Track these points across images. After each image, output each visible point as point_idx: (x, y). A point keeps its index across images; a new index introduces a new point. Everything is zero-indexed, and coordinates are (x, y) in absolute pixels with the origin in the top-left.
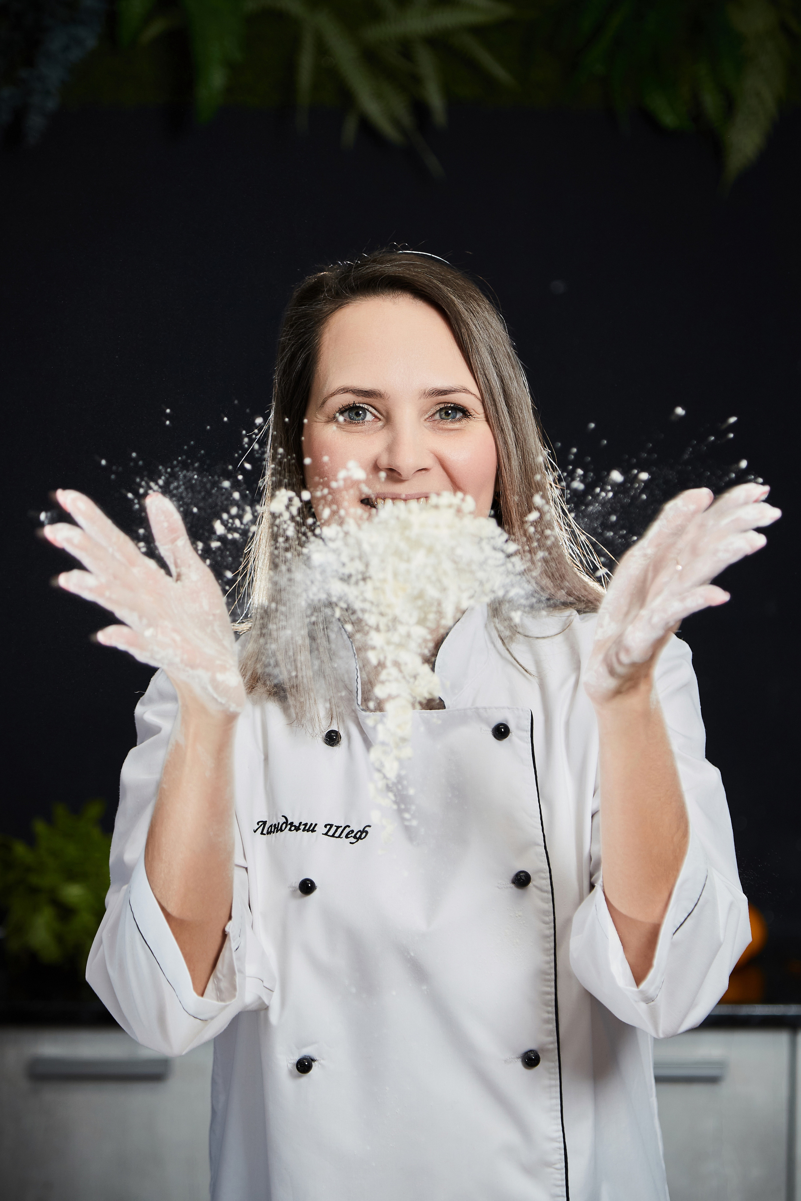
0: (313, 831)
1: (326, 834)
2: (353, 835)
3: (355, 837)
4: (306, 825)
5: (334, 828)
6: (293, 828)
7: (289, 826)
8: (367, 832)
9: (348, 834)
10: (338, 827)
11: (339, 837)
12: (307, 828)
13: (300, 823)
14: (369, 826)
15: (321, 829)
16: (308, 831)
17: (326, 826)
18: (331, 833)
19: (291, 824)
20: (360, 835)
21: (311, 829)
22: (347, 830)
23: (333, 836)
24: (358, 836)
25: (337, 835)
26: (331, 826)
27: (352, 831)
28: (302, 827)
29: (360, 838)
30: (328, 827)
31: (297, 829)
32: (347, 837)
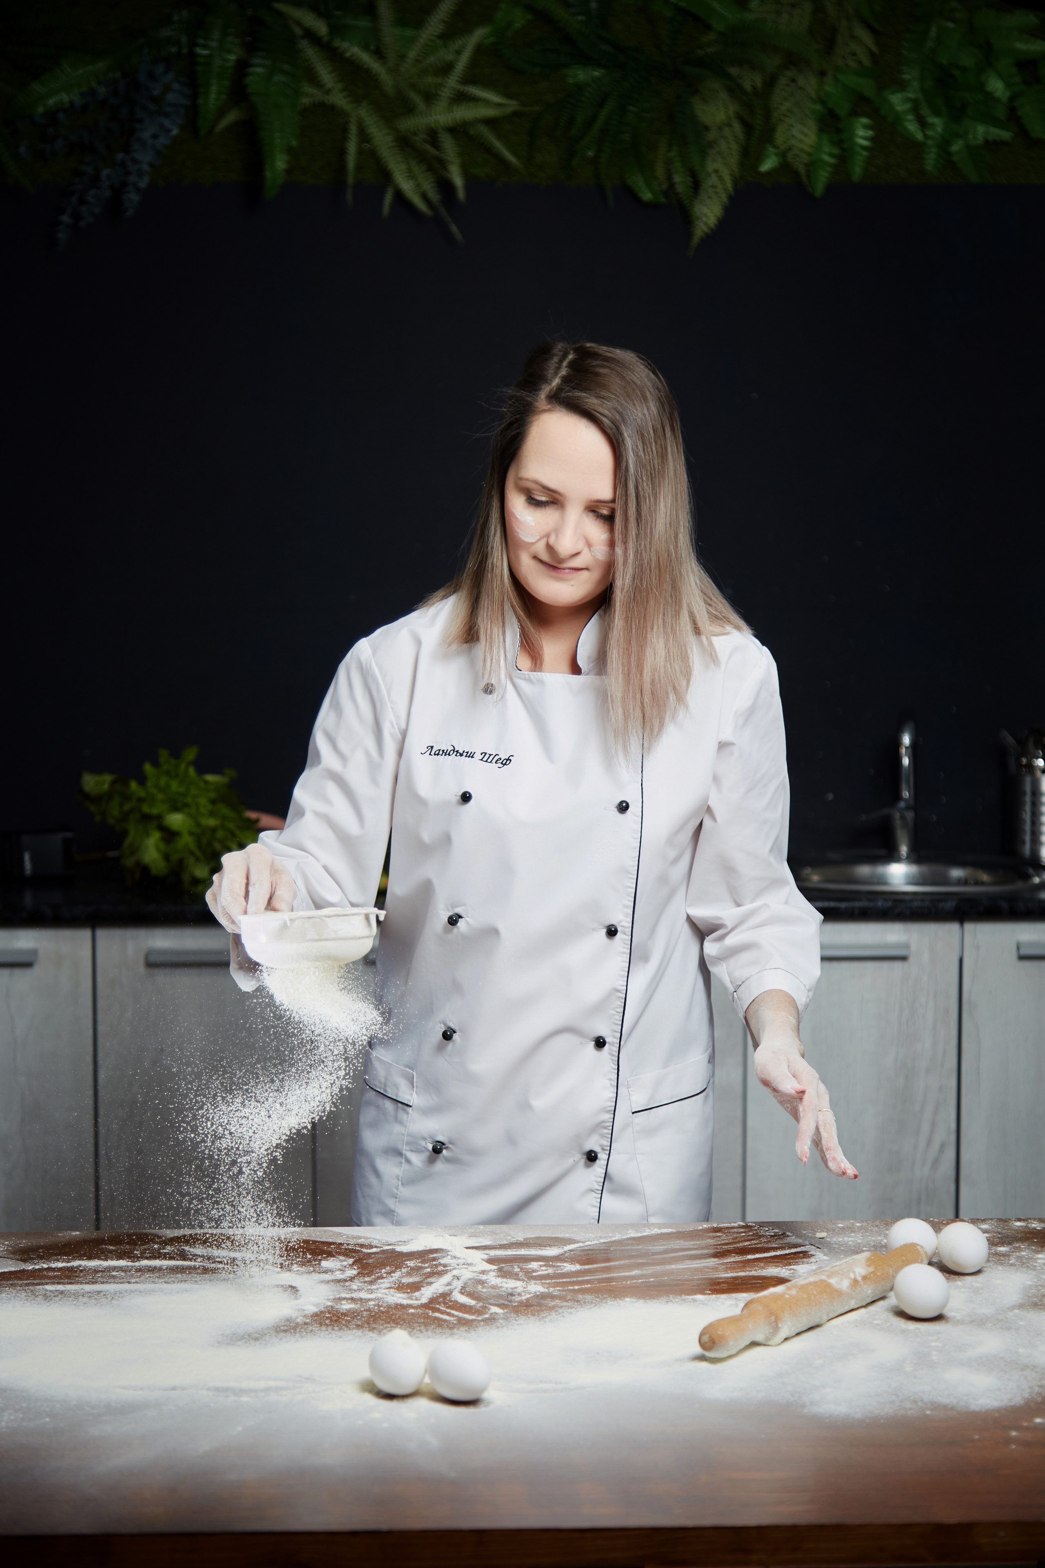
0: (472, 757)
1: (482, 760)
2: (501, 761)
3: (502, 763)
4: (467, 753)
5: (487, 756)
6: (458, 754)
7: (455, 753)
8: (510, 760)
9: (497, 760)
10: (490, 755)
11: (491, 762)
12: (468, 755)
13: (464, 751)
14: (513, 756)
15: (478, 756)
16: (469, 757)
17: (482, 754)
18: (485, 759)
19: (457, 751)
20: (506, 763)
21: (471, 755)
22: (497, 758)
23: (486, 761)
24: (504, 763)
25: (489, 760)
26: (486, 754)
27: (500, 759)
28: (465, 754)
29: (505, 764)
30: (484, 754)
31: (461, 755)
32: (496, 763)
